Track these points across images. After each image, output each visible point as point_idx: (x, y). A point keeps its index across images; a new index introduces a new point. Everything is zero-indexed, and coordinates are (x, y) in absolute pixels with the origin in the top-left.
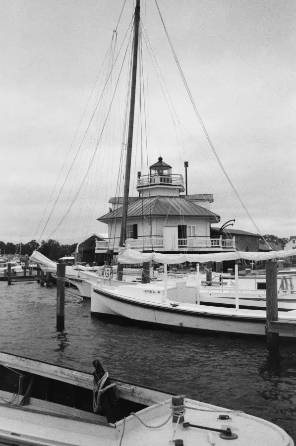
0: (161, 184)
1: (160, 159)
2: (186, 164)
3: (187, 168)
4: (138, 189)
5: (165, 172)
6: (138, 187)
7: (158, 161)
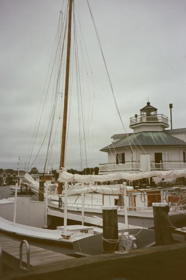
0: (147, 123)
1: (148, 104)
2: (171, 106)
3: (172, 109)
4: (131, 127)
5: (152, 113)
6: (131, 126)
7: (147, 105)
